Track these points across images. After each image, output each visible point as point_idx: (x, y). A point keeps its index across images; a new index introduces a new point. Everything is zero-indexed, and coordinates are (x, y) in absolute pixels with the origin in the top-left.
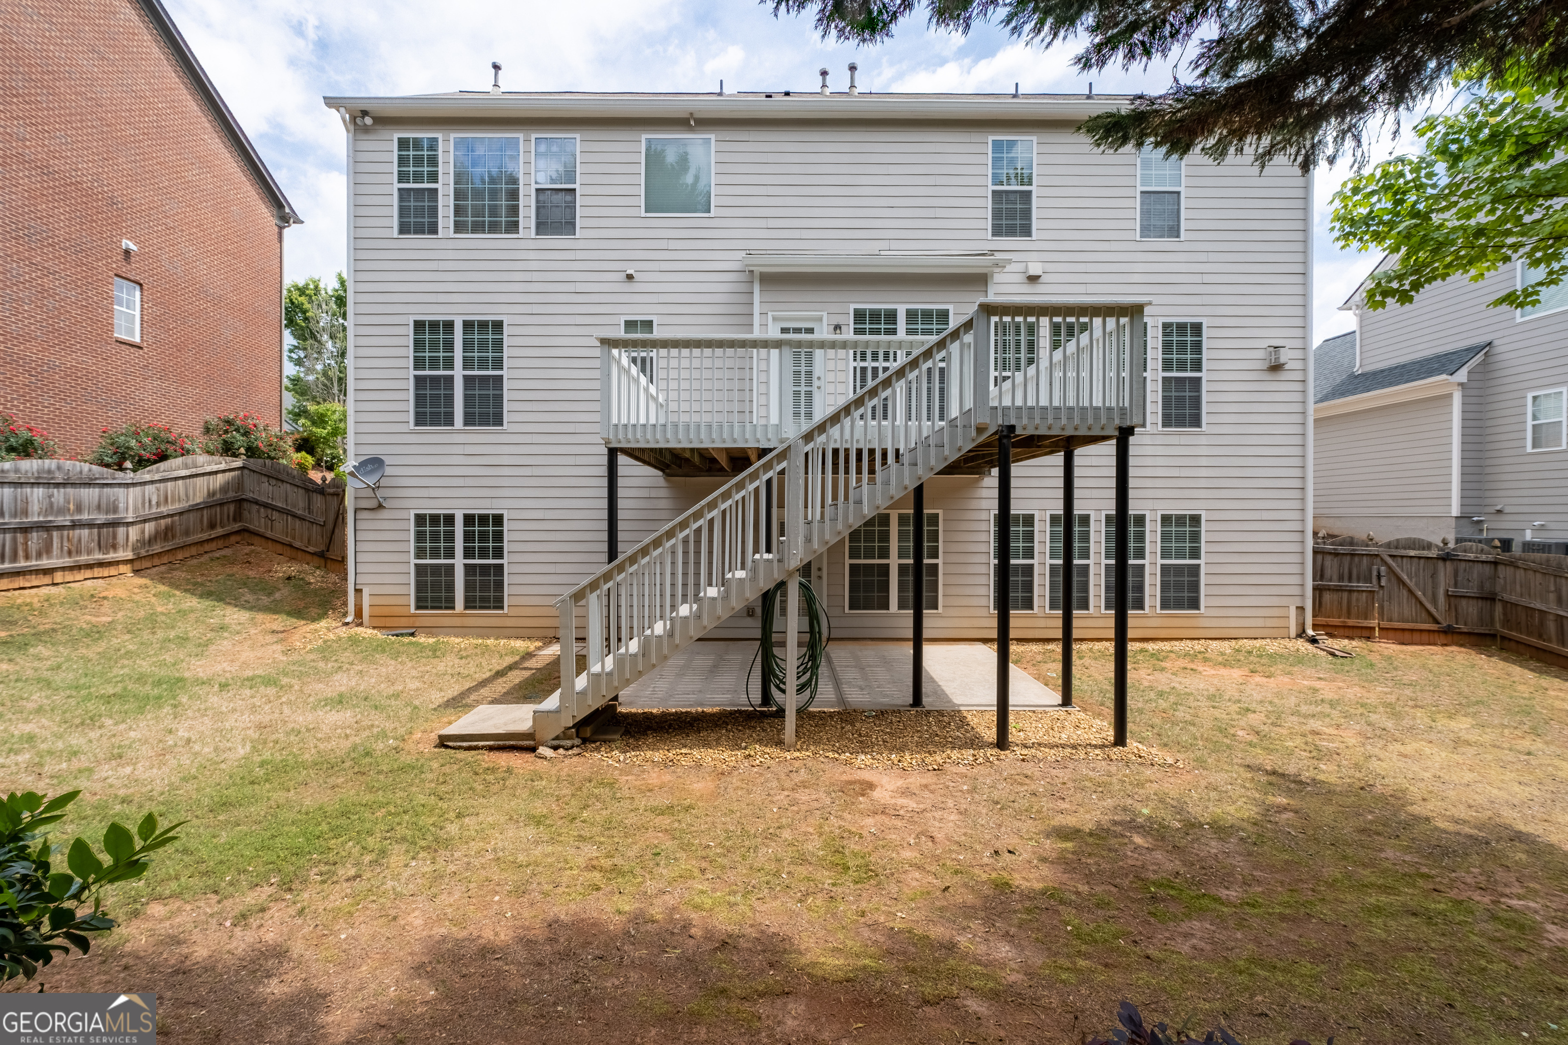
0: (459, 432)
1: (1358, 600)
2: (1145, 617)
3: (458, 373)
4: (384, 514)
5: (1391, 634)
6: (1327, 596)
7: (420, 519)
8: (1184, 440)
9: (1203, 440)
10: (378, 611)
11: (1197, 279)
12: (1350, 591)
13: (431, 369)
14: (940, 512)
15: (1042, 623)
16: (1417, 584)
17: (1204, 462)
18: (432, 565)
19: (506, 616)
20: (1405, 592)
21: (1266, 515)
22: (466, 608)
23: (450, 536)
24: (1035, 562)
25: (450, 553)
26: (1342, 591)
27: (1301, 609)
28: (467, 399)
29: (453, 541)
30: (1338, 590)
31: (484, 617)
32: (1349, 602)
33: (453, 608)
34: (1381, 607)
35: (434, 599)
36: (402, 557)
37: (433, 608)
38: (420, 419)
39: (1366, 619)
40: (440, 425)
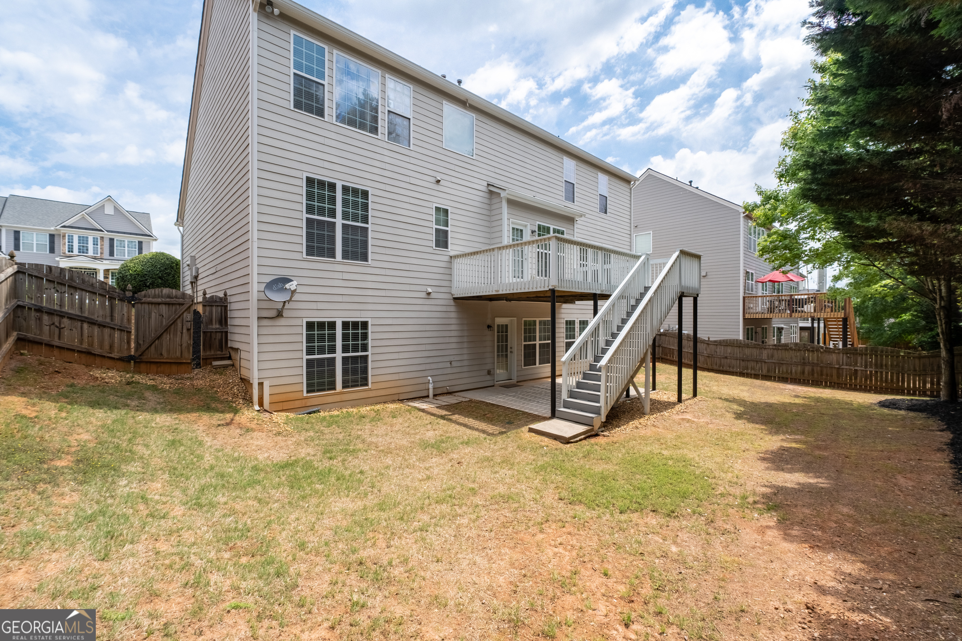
0: (339, 263)
3: (339, 221)
4: (282, 322)
7: (310, 326)
10: (276, 398)
13: (318, 215)
18: (318, 360)
19: (370, 390)
22: (344, 387)
23: (333, 338)
25: (332, 350)
28: (345, 240)
29: (334, 341)
31: (357, 392)
33: (334, 389)
35: (319, 384)
36: (298, 355)
37: (319, 391)
38: (310, 251)
40: (324, 256)
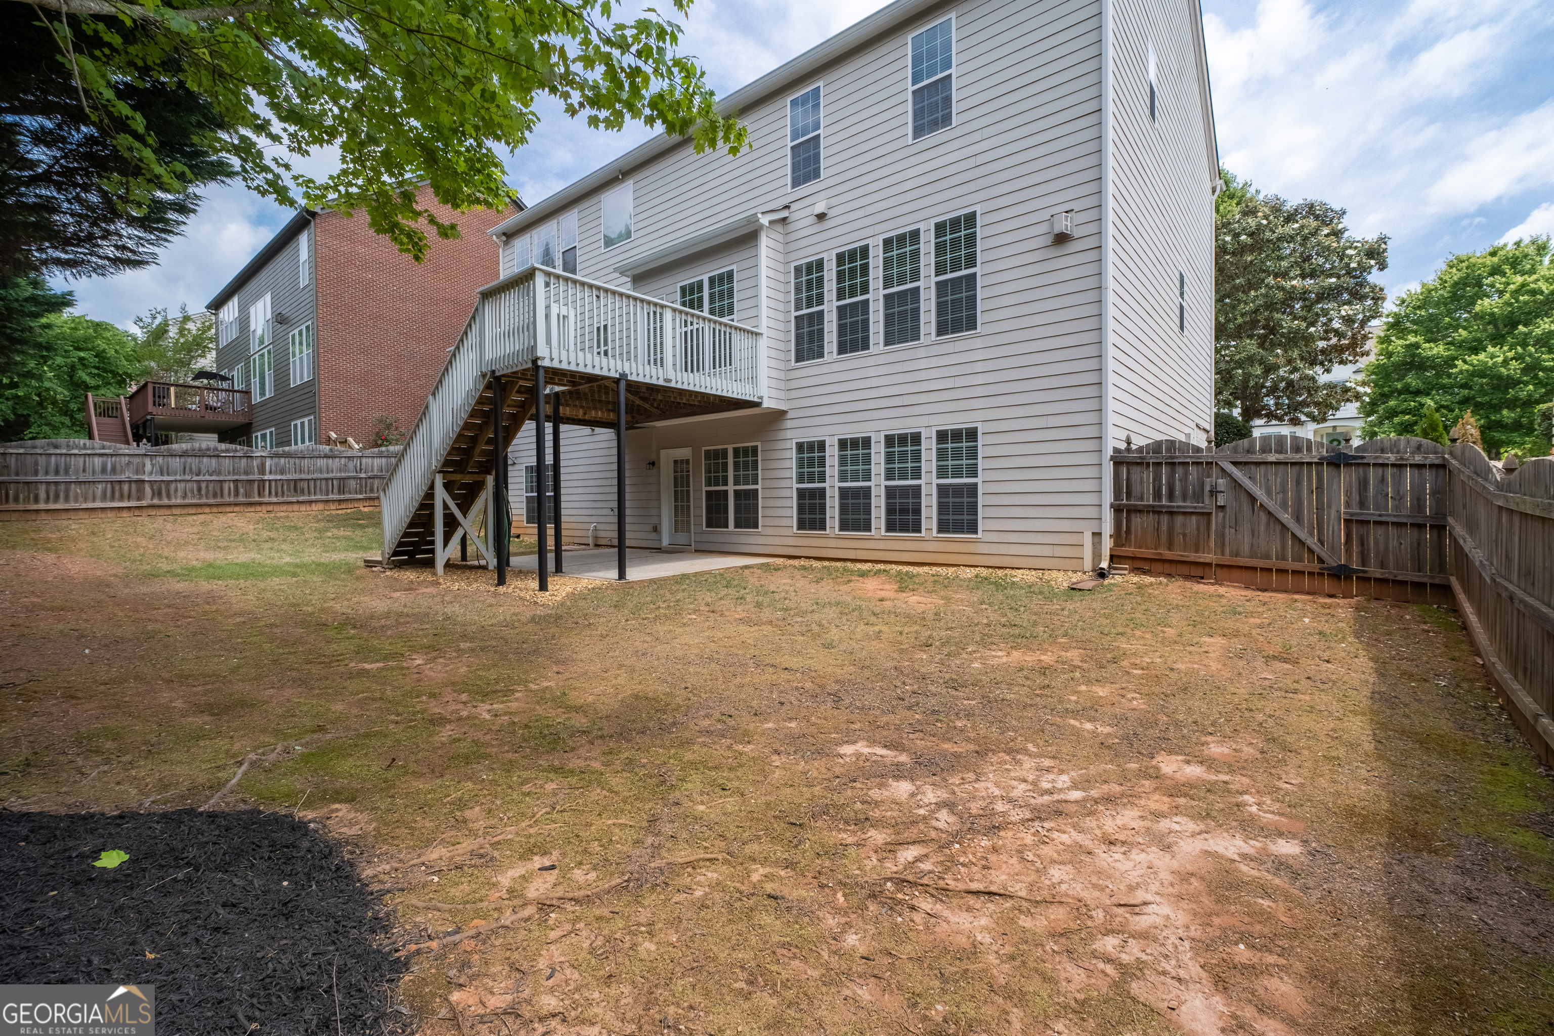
1: (1184, 525)
2: (922, 540)
5: (1236, 574)
6: (1137, 521)
8: (960, 346)
9: (979, 343)
11: (971, 163)
12: (1171, 514)
14: (759, 444)
15: (833, 543)
16: (1284, 505)
17: (980, 367)
20: (1263, 516)
21: (1053, 421)
24: (826, 485)
26: (1159, 513)
27: (1097, 535)
30: (1155, 511)
32: (1171, 528)
34: (1221, 536)
39: (1197, 551)
